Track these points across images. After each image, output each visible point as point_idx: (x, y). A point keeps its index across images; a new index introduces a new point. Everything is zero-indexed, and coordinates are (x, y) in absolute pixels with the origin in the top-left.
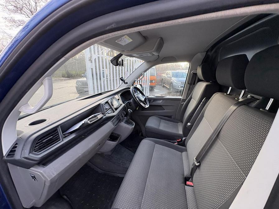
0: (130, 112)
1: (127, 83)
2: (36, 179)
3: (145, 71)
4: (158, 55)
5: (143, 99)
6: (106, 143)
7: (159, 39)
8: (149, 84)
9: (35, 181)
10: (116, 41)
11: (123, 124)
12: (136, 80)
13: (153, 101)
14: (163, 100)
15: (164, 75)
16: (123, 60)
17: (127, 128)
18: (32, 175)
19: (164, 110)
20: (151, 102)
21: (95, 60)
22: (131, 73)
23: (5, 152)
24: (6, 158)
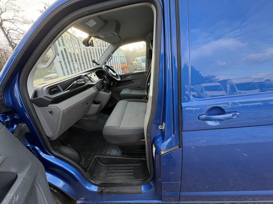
0: (105, 83)
1: (99, 65)
2: (53, 113)
3: (113, 52)
4: (118, 36)
5: (115, 74)
6: (92, 106)
7: (115, 22)
8: (121, 71)
9: (52, 115)
10: (86, 23)
11: (102, 93)
12: (106, 61)
13: (124, 77)
14: (131, 75)
15: (134, 62)
16: (92, 40)
17: (105, 95)
18: (49, 111)
19: (134, 83)
20: (123, 78)
21: (62, 52)
22: (101, 56)
23: (31, 96)
24: (32, 99)
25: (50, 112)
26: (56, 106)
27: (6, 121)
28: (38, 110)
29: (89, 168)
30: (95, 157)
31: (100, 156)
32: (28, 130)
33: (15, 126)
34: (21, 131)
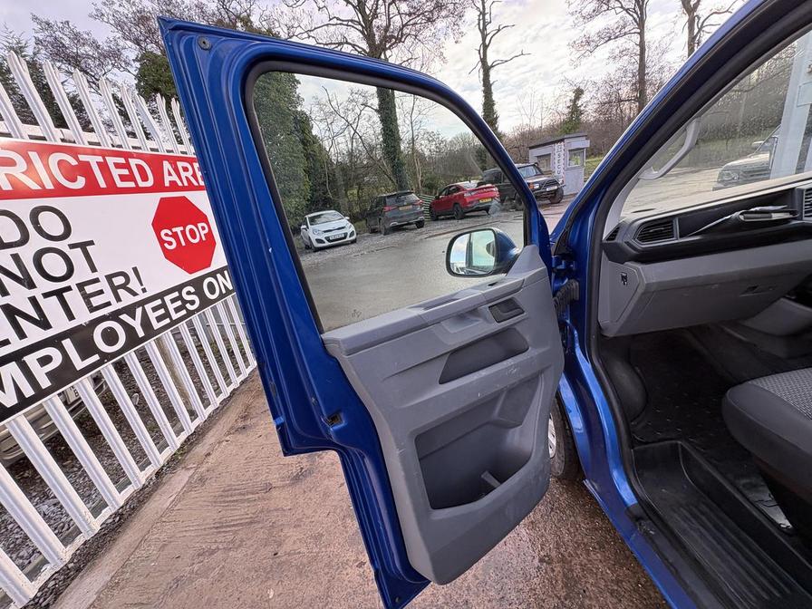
2: (626, 281)
6: (778, 302)
9: (624, 284)
18: (623, 274)
23: (605, 236)
24: (606, 242)
25: (623, 277)
26: (638, 270)
27: (558, 268)
28: (607, 265)
29: (643, 447)
30: (679, 442)
31: (693, 453)
32: (577, 296)
33: (566, 281)
34: (568, 292)
